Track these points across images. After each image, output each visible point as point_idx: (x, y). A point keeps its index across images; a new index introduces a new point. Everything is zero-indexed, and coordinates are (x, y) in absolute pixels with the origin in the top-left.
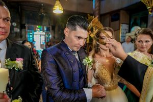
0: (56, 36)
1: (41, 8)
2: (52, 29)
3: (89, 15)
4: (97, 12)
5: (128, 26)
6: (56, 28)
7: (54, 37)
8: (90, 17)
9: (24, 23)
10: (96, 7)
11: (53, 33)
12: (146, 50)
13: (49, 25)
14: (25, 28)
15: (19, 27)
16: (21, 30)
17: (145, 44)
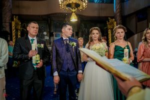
1: (65, 18)
3: (109, 18)
4: (118, 14)
8: (111, 20)
9: (52, 31)
10: (116, 10)
12: (122, 37)
14: (53, 36)
15: (48, 35)
16: (50, 38)
17: (121, 34)
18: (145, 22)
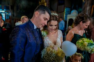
0: (15, 14)
2: (11, 9)
5: (70, 9)
6: (15, 8)
7: (13, 15)
11: (12, 12)
13: (8, 4)
18: (63, 6)
